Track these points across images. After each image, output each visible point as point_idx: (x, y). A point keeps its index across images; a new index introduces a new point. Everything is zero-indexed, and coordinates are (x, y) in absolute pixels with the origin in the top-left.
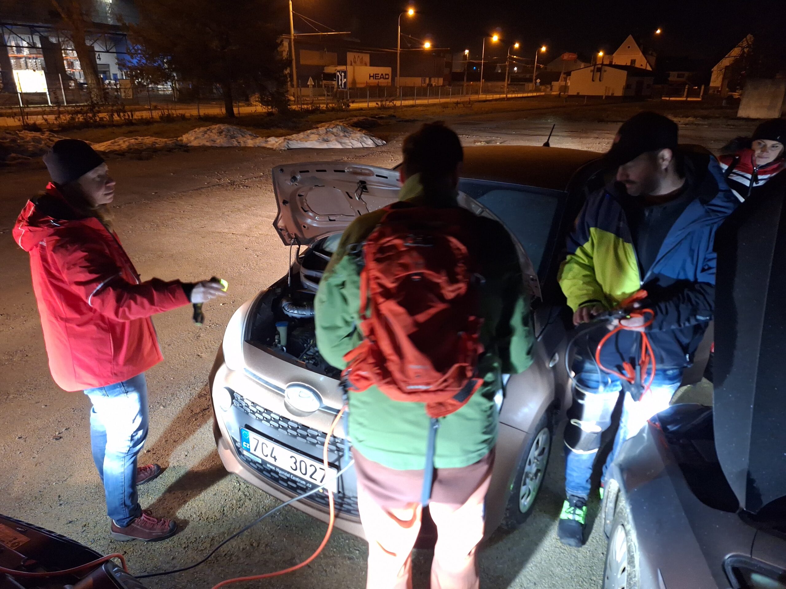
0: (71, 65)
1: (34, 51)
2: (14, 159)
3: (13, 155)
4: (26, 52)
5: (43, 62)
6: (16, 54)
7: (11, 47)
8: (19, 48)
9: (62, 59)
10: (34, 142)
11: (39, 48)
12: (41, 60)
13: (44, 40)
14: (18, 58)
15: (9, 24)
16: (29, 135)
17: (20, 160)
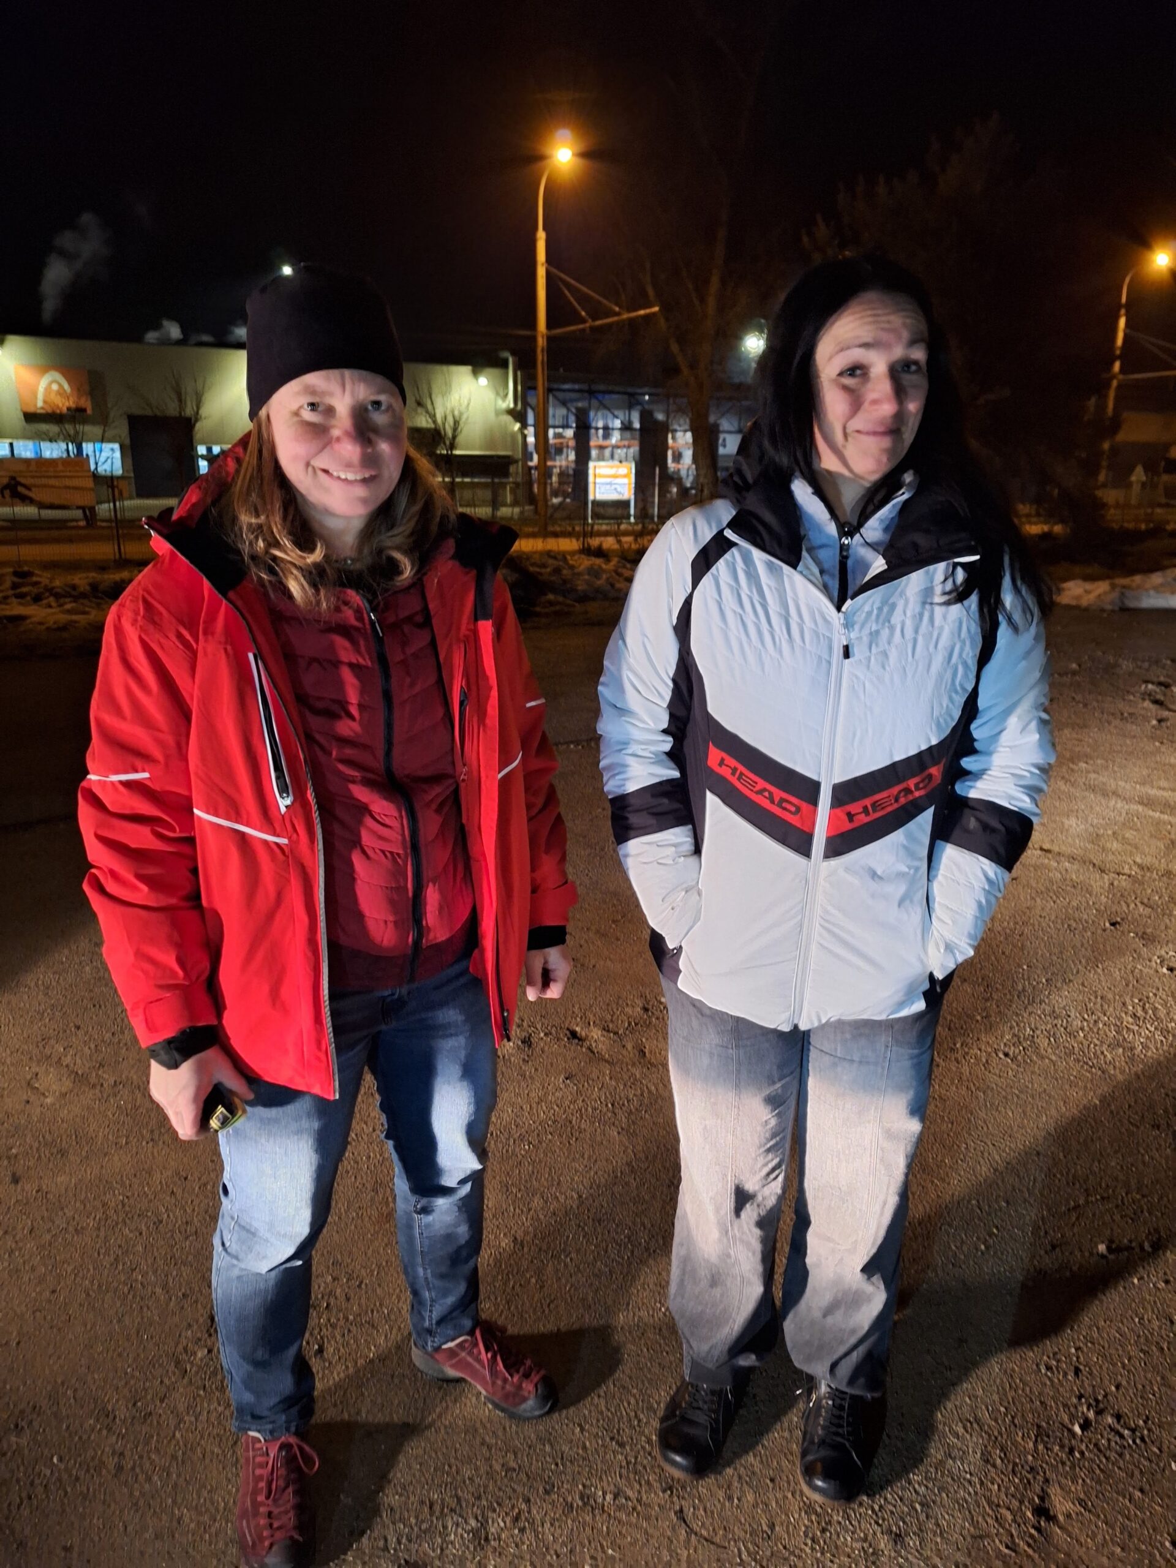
0: (678, 457)
1: (628, 434)
2: (551, 603)
3: (551, 597)
4: (615, 438)
5: (637, 454)
6: (601, 442)
7: (597, 429)
8: (607, 429)
9: (666, 447)
10: (589, 574)
11: (635, 430)
12: (634, 450)
13: (646, 416)
14: (601, 448)
15: (600, 392)
16: (586, 562)
17: (558, 608)
